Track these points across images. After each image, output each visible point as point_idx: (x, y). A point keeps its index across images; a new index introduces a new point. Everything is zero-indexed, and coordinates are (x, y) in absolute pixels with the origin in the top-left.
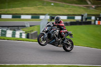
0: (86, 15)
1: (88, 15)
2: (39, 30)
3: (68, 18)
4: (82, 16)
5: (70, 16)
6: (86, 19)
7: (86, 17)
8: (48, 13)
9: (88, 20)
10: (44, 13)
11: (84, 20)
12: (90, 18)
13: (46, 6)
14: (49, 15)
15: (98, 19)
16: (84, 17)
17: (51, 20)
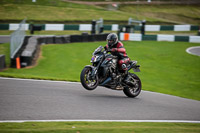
0: (100, 22)
1: (105, 21)
2: (9, 51)
3: (66, 28)
4: (94, 23)
5: (71, 25)
6: (102, 29)
7: (101, 26)
8: (26, 18)
9: (105, 32)
10: (18, 18)
11: (97, 33)
12: (110, 28)
13: (22, 3)
14: (27, 22)
15: (124, 29)
16: (96, 26)
17: (32, 33)
